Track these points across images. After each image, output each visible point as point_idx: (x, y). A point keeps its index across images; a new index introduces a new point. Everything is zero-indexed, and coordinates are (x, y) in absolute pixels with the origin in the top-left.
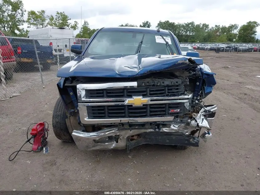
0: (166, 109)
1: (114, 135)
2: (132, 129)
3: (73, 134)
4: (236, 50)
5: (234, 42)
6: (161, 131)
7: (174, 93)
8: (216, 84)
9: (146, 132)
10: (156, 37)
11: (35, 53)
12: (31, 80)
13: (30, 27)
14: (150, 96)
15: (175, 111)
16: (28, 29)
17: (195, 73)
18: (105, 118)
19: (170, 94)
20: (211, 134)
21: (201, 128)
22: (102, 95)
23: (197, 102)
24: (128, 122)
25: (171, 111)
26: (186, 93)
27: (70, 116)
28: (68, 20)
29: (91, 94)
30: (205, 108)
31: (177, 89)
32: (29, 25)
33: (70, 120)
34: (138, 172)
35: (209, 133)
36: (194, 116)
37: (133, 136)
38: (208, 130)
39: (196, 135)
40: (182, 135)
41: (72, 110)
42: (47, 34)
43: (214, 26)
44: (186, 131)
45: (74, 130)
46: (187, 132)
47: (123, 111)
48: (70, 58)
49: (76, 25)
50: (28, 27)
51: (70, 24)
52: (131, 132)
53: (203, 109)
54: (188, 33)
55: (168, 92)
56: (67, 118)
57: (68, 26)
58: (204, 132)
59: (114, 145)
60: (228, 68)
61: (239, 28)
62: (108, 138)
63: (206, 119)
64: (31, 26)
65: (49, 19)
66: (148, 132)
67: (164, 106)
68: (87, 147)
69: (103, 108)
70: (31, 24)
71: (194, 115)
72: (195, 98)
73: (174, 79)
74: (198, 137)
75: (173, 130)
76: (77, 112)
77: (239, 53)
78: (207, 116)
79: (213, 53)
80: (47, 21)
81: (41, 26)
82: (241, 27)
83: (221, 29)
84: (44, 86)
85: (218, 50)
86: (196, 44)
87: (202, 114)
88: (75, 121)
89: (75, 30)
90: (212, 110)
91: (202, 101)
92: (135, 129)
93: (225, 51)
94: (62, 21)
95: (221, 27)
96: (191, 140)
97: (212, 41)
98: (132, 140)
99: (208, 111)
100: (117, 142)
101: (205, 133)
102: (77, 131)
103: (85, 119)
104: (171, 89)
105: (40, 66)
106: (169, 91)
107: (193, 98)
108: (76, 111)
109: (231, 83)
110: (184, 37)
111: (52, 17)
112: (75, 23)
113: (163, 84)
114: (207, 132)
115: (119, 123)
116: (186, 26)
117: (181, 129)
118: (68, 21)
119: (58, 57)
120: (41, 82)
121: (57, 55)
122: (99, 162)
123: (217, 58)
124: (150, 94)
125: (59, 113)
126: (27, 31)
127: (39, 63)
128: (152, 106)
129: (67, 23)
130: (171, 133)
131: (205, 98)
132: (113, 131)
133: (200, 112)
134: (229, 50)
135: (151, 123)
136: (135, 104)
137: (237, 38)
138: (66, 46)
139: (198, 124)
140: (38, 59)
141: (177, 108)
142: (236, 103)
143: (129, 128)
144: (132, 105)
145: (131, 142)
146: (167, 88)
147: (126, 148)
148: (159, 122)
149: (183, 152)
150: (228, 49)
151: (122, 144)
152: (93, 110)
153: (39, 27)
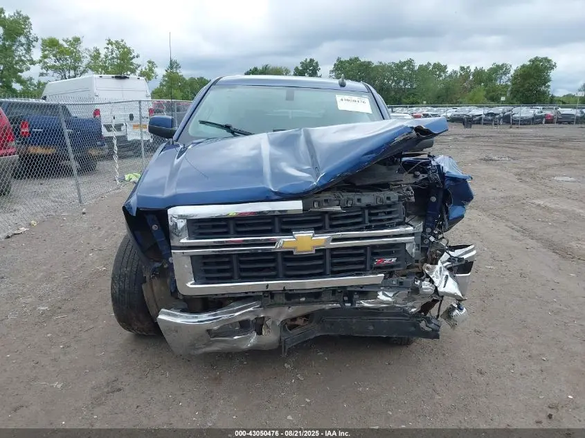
0: (366, 258)
1: (252, 318)
2: (294, 304)
3: (160, 317)
4: (507, 120)
5: (503, 103)
6: (357, 305)
7: (384, 223)
8: (472, 198)
9: (324, 309)
10: (339, 98)
11: (63, 136)
12: (54, 195)
13: (46, 74)
14: (330, 230)
15: (387, 261)
16: (43, 80)
17: (426, 176)
18: (233, 281)
19: (373, 224)
20: (465, 310)
21: (442, 297)
22: (225, 230)
23: (432, 239)
24: (284, 290)
25: (377, 262)
26: (407, 220)
27: (153, 278)
28: (134, 57)
29: (200, 227)
30: (450, 253)
31: (390, 213)
32: (44, 71)
33: (152, 287)
34: (308, 401)
35: (460, 308)
36: (427, 271)
37: (294, 319)
38: (459, 300)
39: (434, 311)
40: (403, 313)
41: (157, 265)
42: (87, 90)
43: (457, 69)
44: (410, 304)
45: (163, 310)
46: (413, 307)
47: (272, 265)
48: (142, 144)
49: (151, 70)
50: (42, 75)
51: (139, 66)
52: (291, 310)
53: (445, 254)
54: (402, 84)
55: (370, 221)
56: (145, 282)
57: (133, 71)
58: (449, 306)
59: (252, 340)
60: (492, 160)
61: (512, 72)
62: (238, 324)
63: (454, 277)
64: (48, 72)
65: (90, 56)
66: (327, 308)
67: (362, 251)
68: (193, 346)
69: (227, 260)
70: (47, 68)
71: (428, 268)
72: (429, 230)
73: (381, 191)
74: (438, 316)
75: (383, 302)
76: (168, 268)
77: (513, 126)
78: (456, 269)
79: (458, 129)
80: (86, 61)
81: (72, 73)
82: (515, 71)
83: (474, 76)
84: (84, 210)
85: (468, 122)
86: (421, 109)
87: (445, 265)
88: (163, 288)
89: (149, 79)
90: (465, 257)
91: (443, 238)
92: (300, 303)
93: (484, 124)
94: (119, 61)
95: (472, 71)
96: (423, 324)
97: (454, 102)
98: (292, 327)
99: (457, 259)
100: (260, 333)
101: (453, 309)
102: (169, 311)
103: (189, 285)
104: (377, 214)
105: (75, 165)
106: (373, 219)
107: (424, 231)
108: (166, 266)
109: (501, 194)
110: (393, 93)
111: (97, 50)
112: (150, 65)
113: (358, 204)
114: (456, 306)
115: (264, 292)
116: (396, 70)
117: (400, 300)
118: (134, 61)
119: (115, 142)
120: (78, 201)
121: (111, 138)
122: (217, 380)
123: (467, 139)
124: (332, 226)
125: (126, 270)
126: (39, 83)
127: (72, 156)
128: (335, 253)
129: (132, 64)
130: (378, 309)
131: (448, 230)
132: (251, 309)
133: (439, 262)
134: (492, 120)
135: (334, 291)
136: (299, 250)
137: (508, 94)
138: (131, 117)
139: (436, 288)
140: (70, 149)
141: (390, 254)
142: (513, 238)
143: (285, 301)
144: (292, 252)
145: (291, 332)
146: (367, 212)
147: (280, 347)
148: (352, 286)
149: (404, 350)
150: (490, 118)
151: (270, 337)
152: (205, 264)
153: (67, 75)
